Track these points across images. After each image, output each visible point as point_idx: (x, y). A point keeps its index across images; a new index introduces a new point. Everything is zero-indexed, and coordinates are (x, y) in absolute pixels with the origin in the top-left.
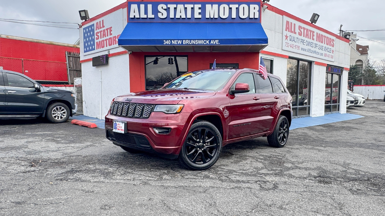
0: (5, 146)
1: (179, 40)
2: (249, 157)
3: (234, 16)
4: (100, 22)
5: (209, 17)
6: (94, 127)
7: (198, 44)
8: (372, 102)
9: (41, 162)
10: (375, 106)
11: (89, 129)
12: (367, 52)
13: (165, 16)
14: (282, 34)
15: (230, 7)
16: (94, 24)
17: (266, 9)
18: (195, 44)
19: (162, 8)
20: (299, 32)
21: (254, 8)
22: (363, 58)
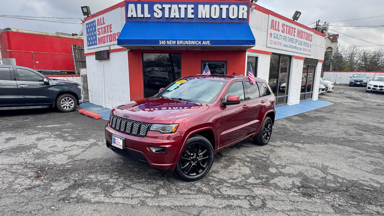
0: (16, 145)
1: (173, 40)
2: (237, 159)
3: (224, 16)
4: (101, 19)
5: (201, 17)
6: (99, 118)
7: (191, 44)
8: (339, 87)
9: (48, 169)
10: (342, 91)
11: (94, 120)
12: (337, 40)
13: (160, 15)
14: (267, 32)
15: (221, 7)
16: (95, 20)
17: (254, 9)
18: (188, 45)
19: (158, 7)
20: (282, 30)
21: (243, 8)
22: (332, 45)
